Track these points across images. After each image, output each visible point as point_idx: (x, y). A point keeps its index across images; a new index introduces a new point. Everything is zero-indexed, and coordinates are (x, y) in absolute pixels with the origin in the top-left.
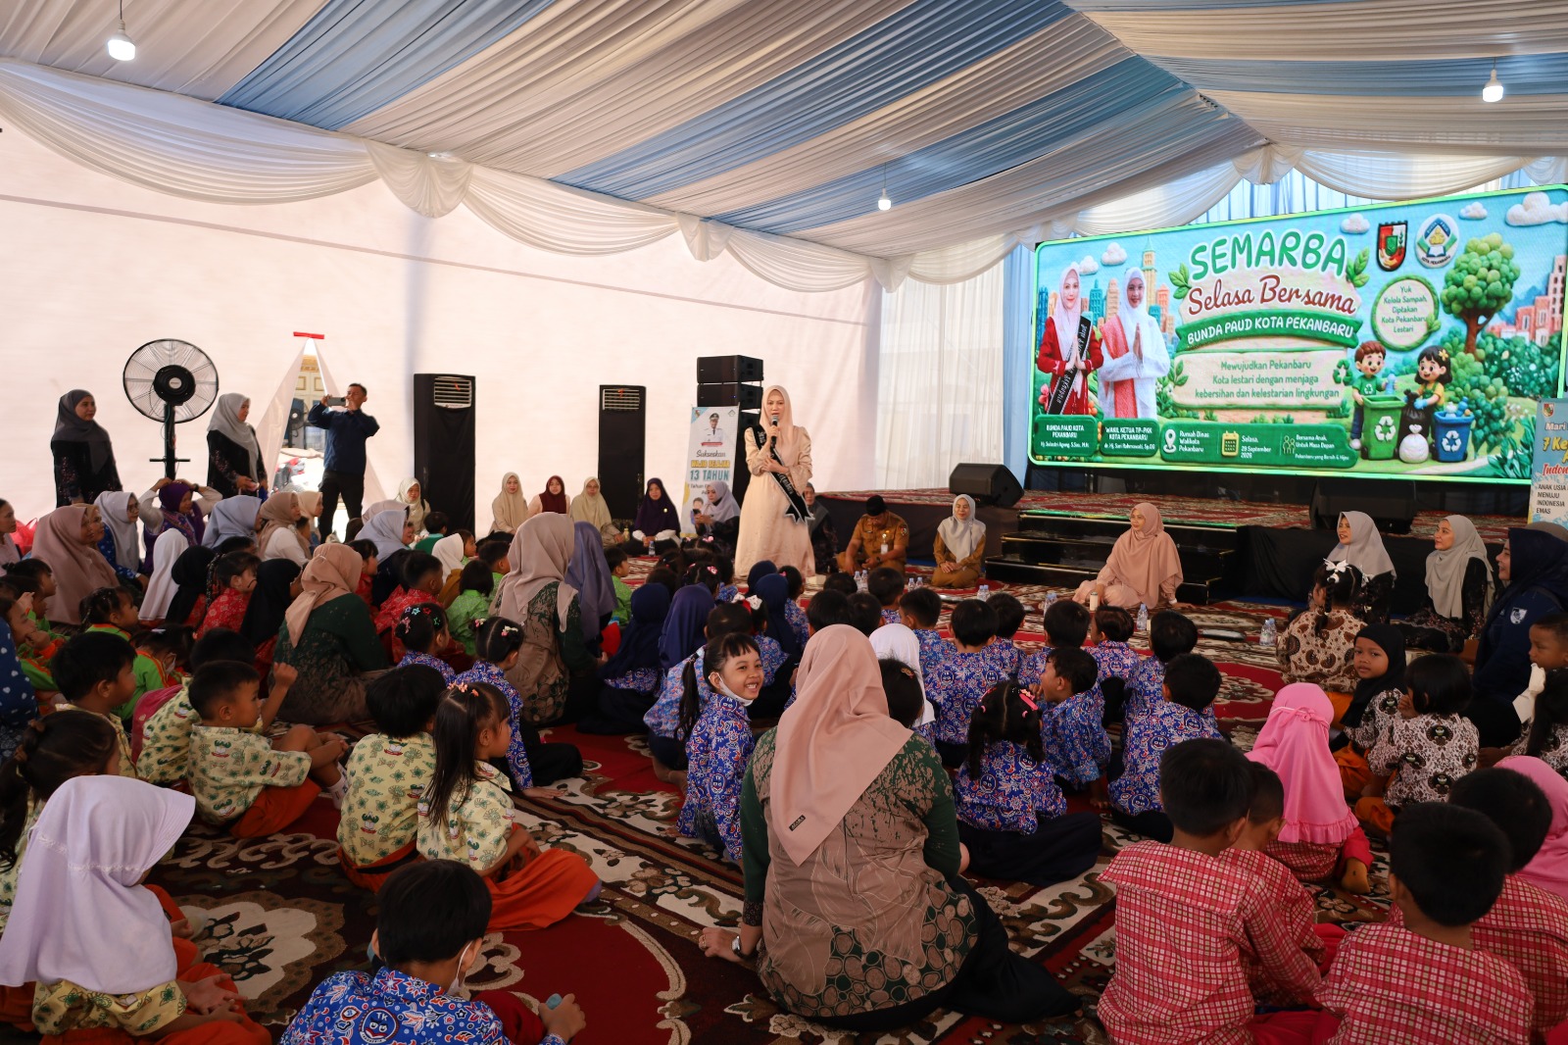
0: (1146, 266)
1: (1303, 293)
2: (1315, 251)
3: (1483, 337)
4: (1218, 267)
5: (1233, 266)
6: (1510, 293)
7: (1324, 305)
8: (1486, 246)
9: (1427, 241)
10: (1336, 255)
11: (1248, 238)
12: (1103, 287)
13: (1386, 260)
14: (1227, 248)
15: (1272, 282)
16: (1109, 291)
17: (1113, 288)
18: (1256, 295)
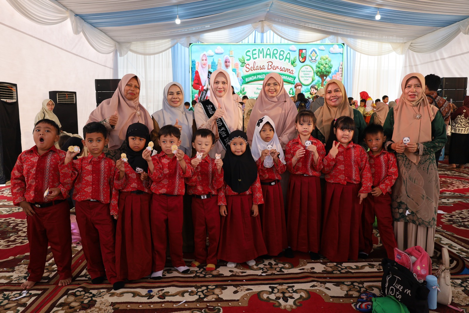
0: (231, 55)
1: (279, 67)
2: (282, 55)
3: (325, 82)
4: (254, 57)
5: (259, 58)
6: (331, 71)
7: (285, 71)
8: (325, 58)
9: (311, 55)
10: (288, 57)
11: (263, 49)
12: (216, 61)
13: (301, 60)
14: (256, 52)
15: (270, 64)
16: (218, 63)
17: (220, 62)
18: (266, 67)
